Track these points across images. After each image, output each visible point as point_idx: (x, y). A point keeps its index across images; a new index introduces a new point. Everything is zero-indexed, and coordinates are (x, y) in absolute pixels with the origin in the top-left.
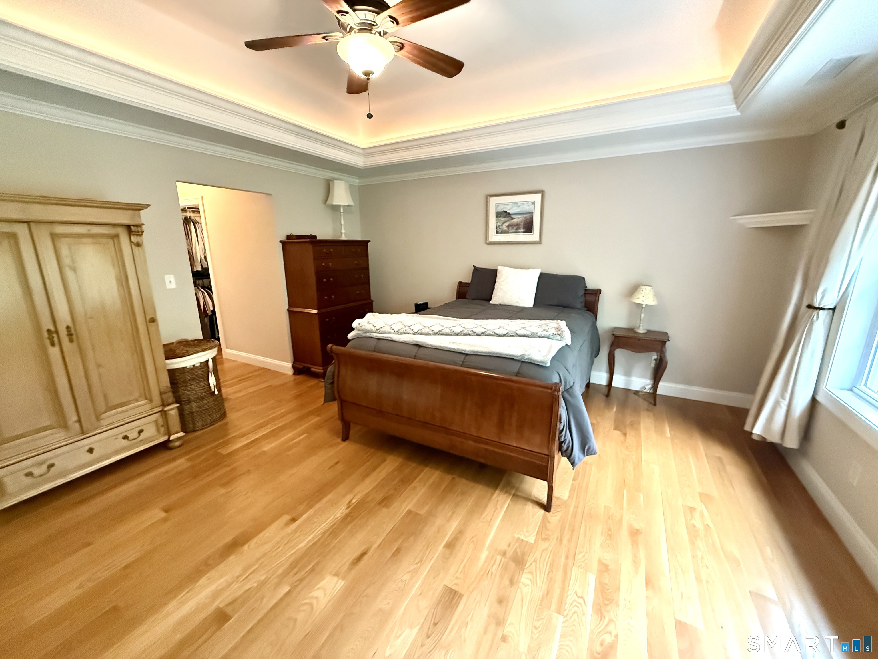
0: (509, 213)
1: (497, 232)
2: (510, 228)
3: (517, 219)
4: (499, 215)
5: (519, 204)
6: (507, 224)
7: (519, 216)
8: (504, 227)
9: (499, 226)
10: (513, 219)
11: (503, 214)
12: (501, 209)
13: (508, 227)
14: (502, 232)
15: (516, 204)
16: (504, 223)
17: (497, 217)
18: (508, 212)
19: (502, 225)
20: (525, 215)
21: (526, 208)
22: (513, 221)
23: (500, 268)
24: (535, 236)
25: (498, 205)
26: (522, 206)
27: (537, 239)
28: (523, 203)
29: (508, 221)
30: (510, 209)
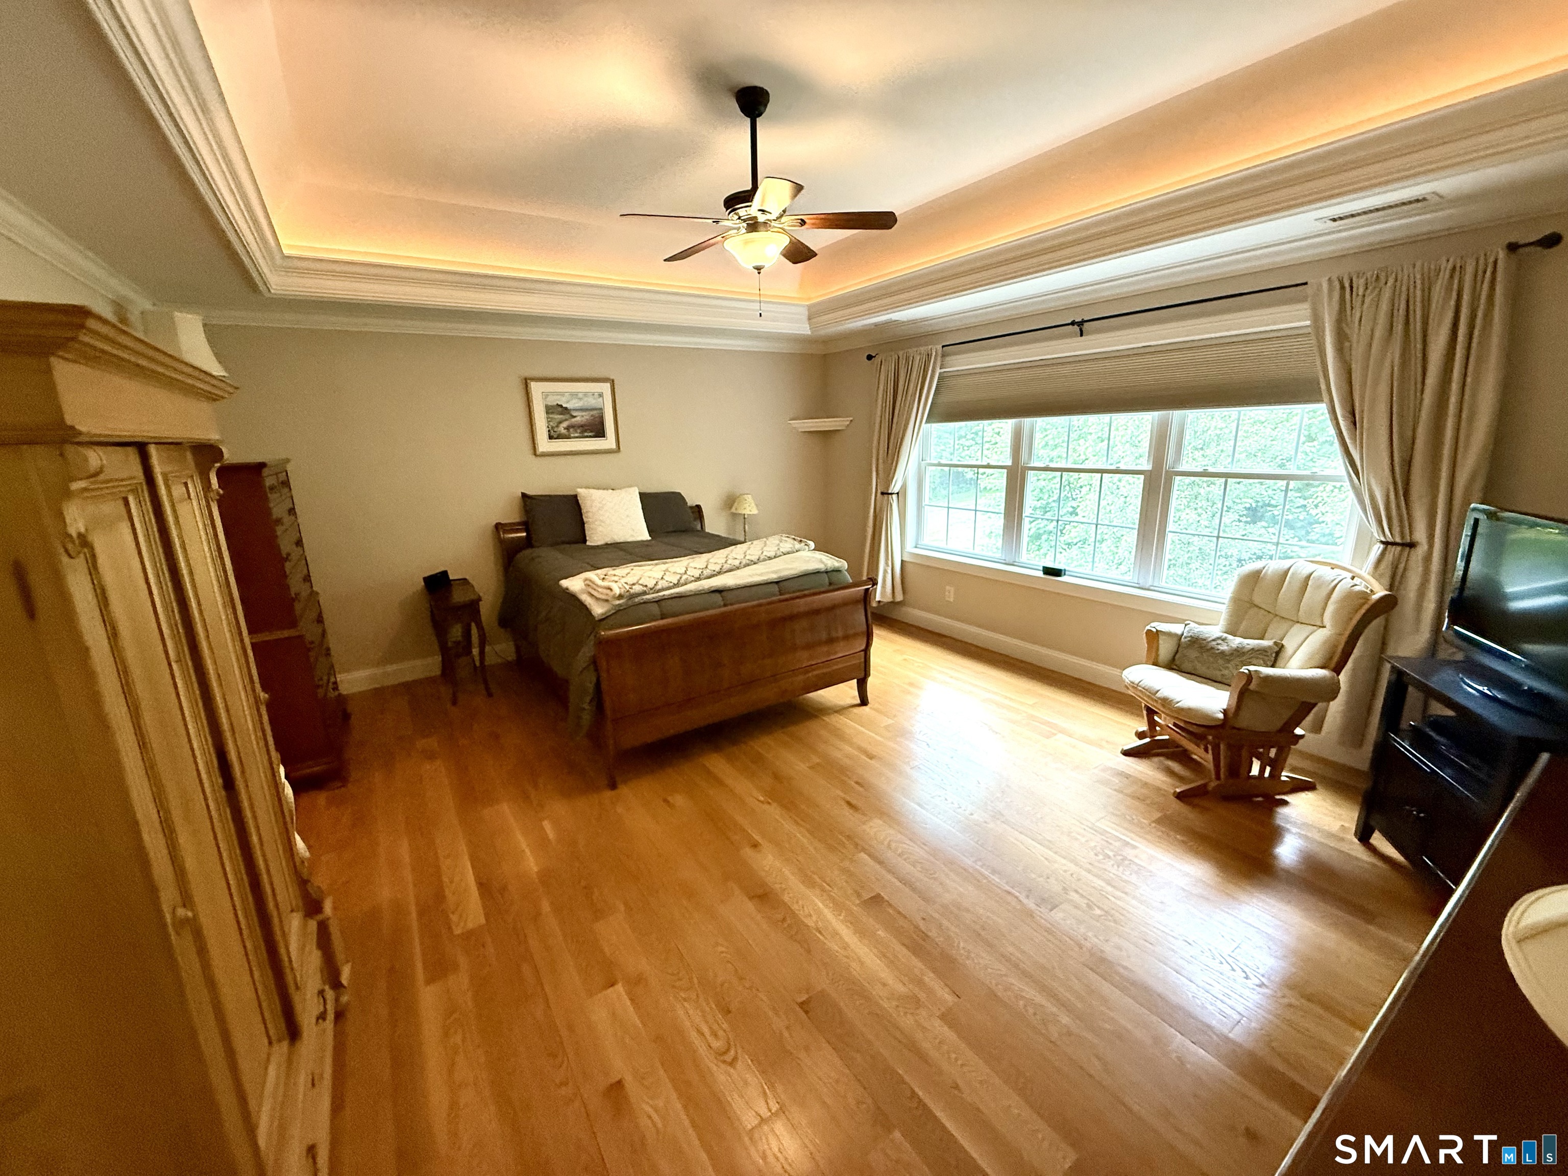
0: (566, 408)
1: (551, 437)
2: (571, 430)
3: (580, 418)
4: (549, 410)
5: (580, 395)
6: (565, 424)
7: (584, 414)
8: (562, 429)
9: (552, 428)
10: (575, 417)
11: (556, 410)
12: (553, 401)
13: (567, 428)
14: (560, 437)
15: (574, 395)
16: (560, 422)
17: (547, 413)
18: (564, 405)
19: (557, 426)
20: (592, 413)
21: (592, 402)
22: (573, 420)
23: (581, 492)
24: (608, 442)
25: (546, 395)
26: (586, 399)
27: (614, 446)
28: (586, 394)
29: (566, 420)
30: (568, 402)
